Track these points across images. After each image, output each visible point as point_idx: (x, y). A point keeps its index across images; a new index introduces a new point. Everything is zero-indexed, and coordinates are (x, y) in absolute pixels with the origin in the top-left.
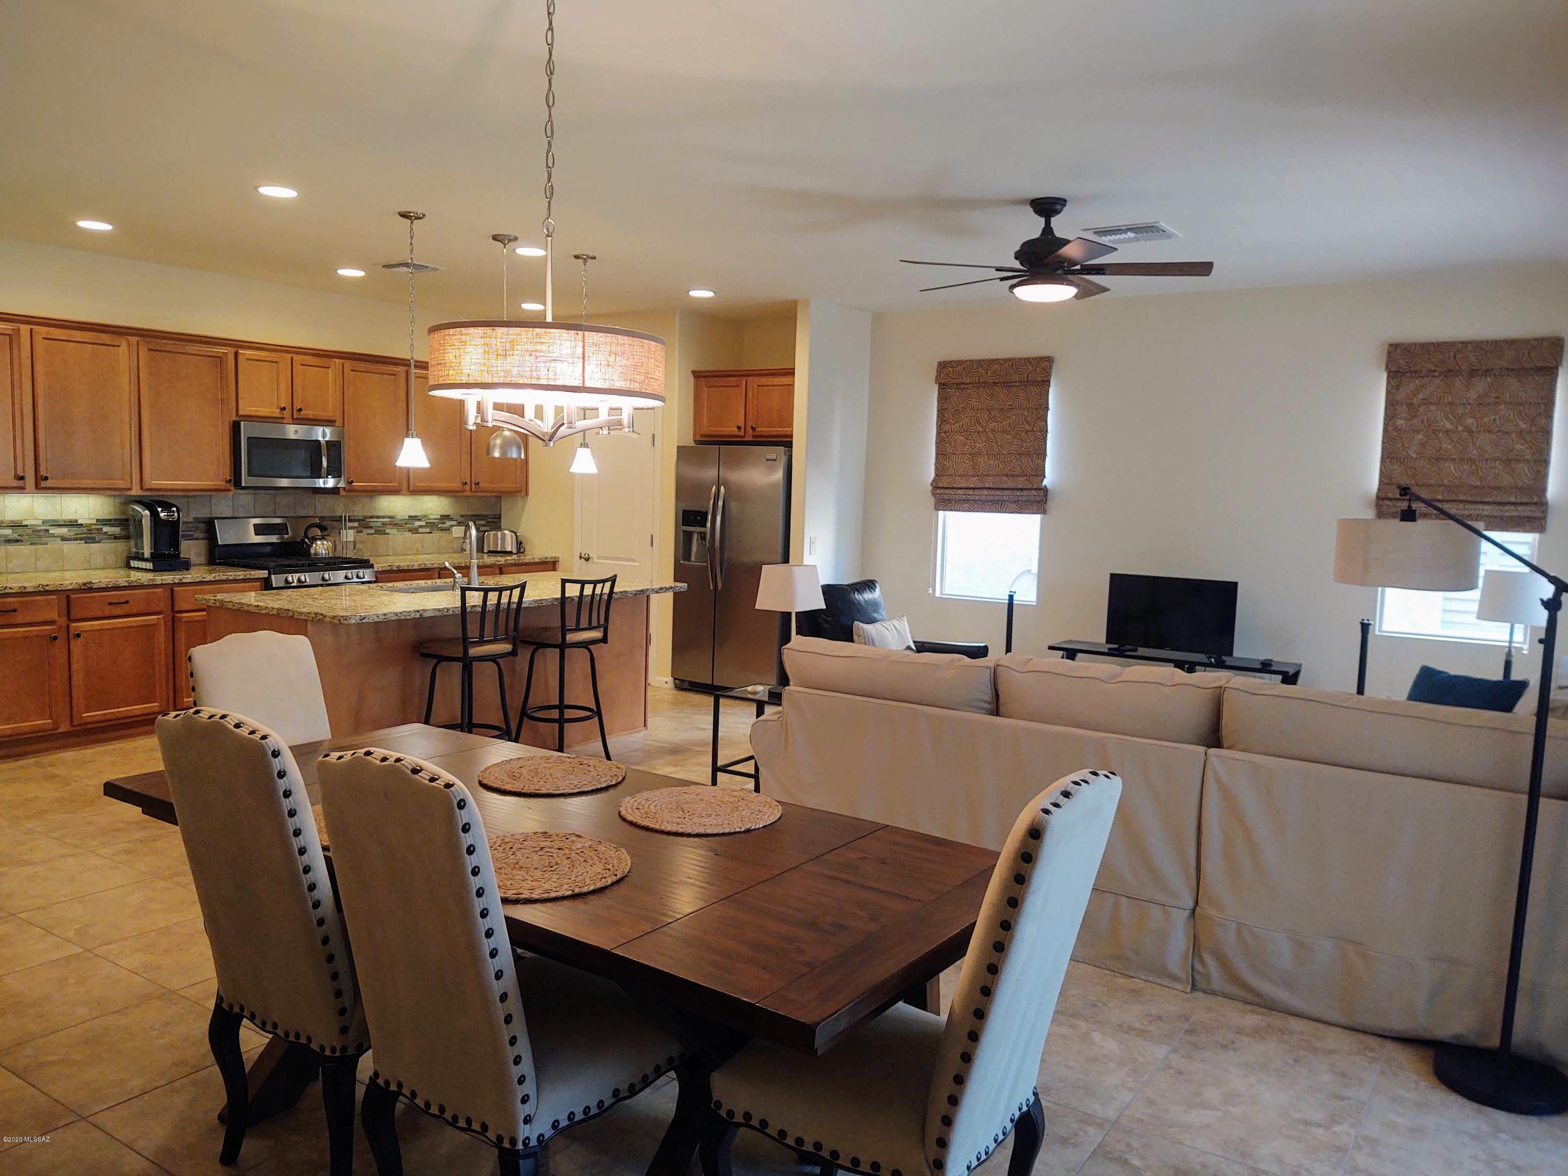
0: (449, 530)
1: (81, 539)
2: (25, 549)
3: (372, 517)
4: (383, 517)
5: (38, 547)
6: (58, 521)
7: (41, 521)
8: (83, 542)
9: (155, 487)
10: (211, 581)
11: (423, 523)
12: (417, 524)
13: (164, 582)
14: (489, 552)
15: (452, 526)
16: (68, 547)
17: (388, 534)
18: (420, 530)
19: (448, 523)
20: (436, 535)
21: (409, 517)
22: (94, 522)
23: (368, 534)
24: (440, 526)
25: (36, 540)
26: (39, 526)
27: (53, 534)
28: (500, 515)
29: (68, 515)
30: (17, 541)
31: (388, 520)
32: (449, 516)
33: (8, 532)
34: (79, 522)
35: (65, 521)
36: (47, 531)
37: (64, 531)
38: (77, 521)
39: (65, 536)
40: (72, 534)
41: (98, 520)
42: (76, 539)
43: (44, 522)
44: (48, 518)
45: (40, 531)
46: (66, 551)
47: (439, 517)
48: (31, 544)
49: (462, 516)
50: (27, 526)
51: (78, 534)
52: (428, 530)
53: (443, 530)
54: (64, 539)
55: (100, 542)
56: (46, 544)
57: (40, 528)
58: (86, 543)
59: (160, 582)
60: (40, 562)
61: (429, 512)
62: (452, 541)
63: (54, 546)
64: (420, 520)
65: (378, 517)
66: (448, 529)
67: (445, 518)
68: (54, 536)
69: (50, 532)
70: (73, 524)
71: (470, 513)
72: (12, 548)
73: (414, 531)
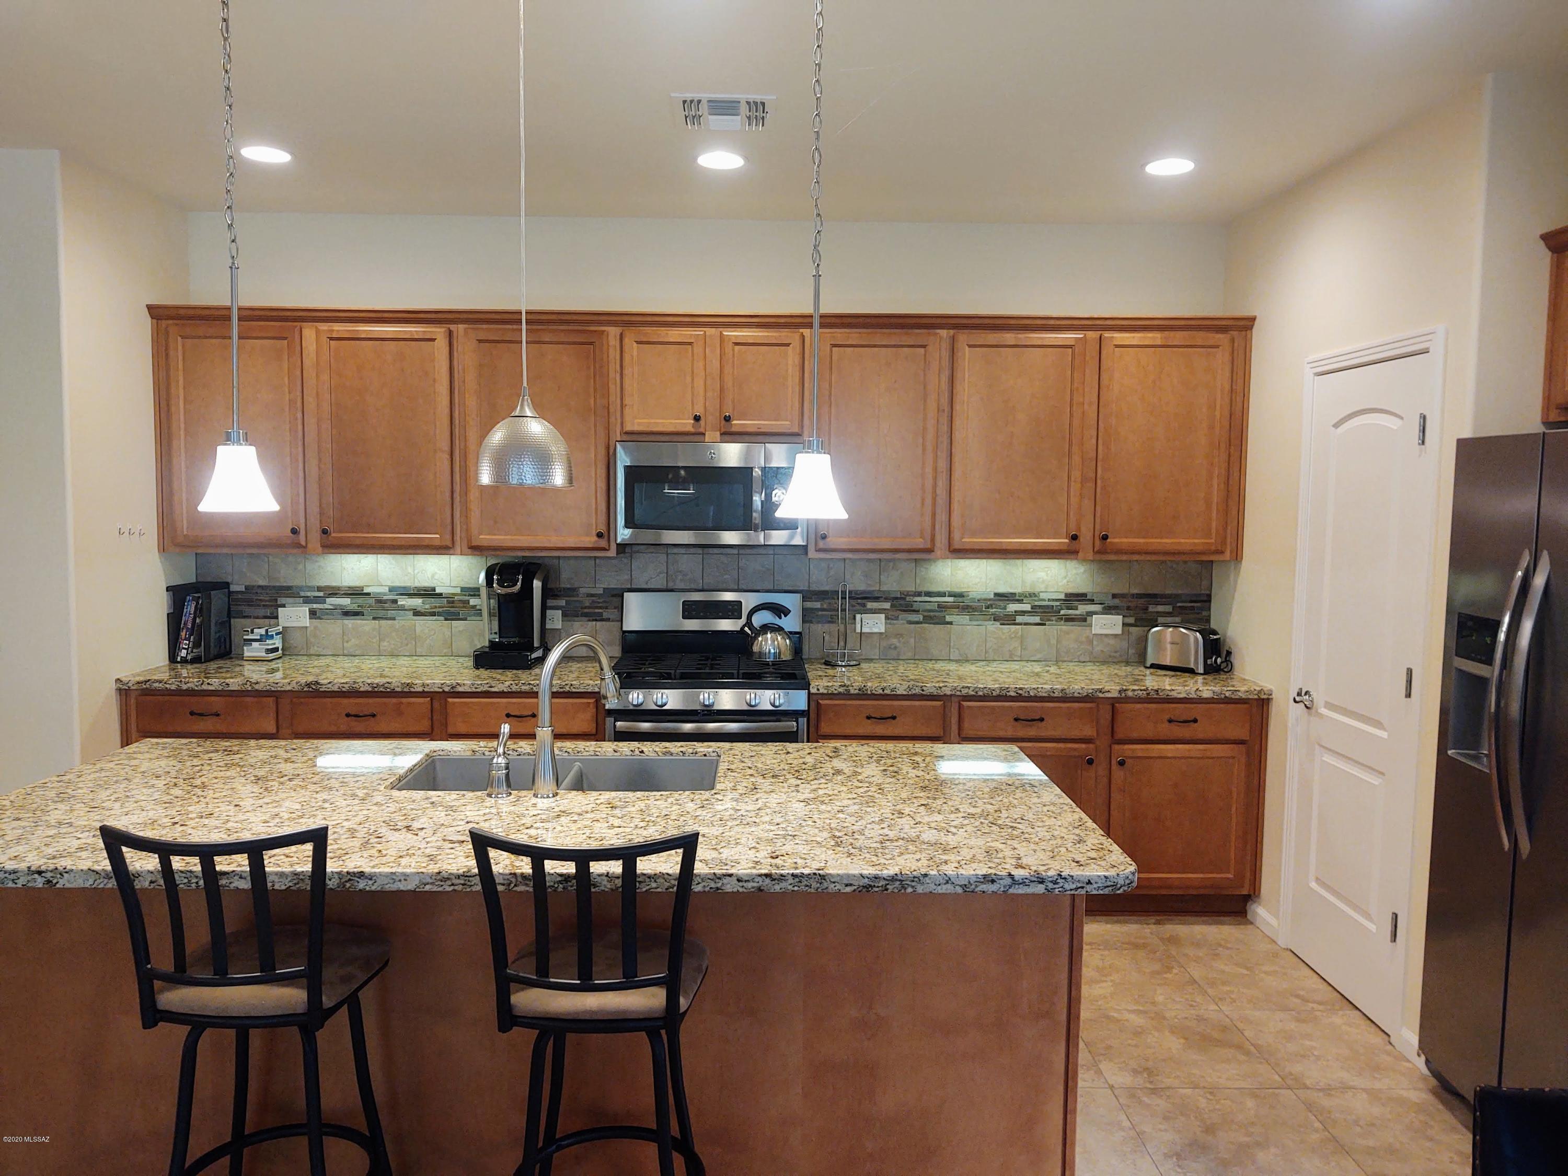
0: (1085, 620)
1: (439, 614)
2: (366, 625)
3: (919, 594)
4: (942, 594)
5: (383, 622)
6: (409, 588)
7: (387, 589)
8: (442, 618)
9: (485, 544)
10: (503, 692)
11: (1027, 607)
12: (1013, 607)
13: (426, 690)
14: (1153, 666)
15: (1091, 614)
16: (420, 622)
17: (951, 623)
18: (1019, 619)
19: (1083, 609)
20: (1054, 630)
21: (996, 594)
22: (458, 591)
23: (910, 623)
24: (1062, 612)
25: (381, 613)
26: (385, 594)
27: (403, 605)
28: (1209, 596)
29: (423, 581)
30: (356, 614)
31: (951, 599)
32: (1084, 595)
33: (346, 601)
34: (438, 591)
35: (418, 589)
36: (395, 601)
37: (417, 602)
38: (434, 589)
39: (419, 609)
40: (427, 606)
41: (463, 589)
42: (433, 614)
43: (392, 589)
44: (397, 584)
45: (385, 602)
46: (418, 629)
47: (1062, 597)
48: (374, 619)
49: (1114, 596)
50: (368, 594)
51: (436, 607)
52: (1037, 619)
53: (1069, 619)
54: (417, 613)
55: (465, 619)
56: (394, 619)
57: (385, 598)
58: (446, 619)
59: (420, 689)
60: (385, 644)
61: (1042, 587)
62: (1090, 642)
63: (403, 622)
64: (1020, 601)
65: (929, 594)
66: (1083, 619)
67: (1074, 598)
68: (403, 608)
69: (399, 603)
70: (428, 593)
71: (1135, 591)
72: (350, 623)
73: (1009, 620)
